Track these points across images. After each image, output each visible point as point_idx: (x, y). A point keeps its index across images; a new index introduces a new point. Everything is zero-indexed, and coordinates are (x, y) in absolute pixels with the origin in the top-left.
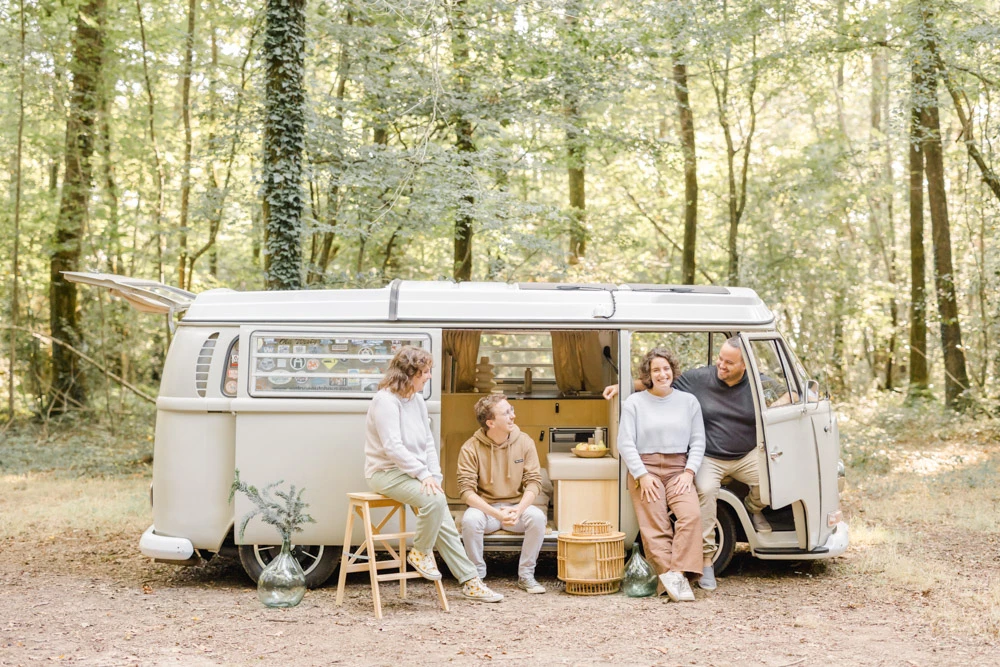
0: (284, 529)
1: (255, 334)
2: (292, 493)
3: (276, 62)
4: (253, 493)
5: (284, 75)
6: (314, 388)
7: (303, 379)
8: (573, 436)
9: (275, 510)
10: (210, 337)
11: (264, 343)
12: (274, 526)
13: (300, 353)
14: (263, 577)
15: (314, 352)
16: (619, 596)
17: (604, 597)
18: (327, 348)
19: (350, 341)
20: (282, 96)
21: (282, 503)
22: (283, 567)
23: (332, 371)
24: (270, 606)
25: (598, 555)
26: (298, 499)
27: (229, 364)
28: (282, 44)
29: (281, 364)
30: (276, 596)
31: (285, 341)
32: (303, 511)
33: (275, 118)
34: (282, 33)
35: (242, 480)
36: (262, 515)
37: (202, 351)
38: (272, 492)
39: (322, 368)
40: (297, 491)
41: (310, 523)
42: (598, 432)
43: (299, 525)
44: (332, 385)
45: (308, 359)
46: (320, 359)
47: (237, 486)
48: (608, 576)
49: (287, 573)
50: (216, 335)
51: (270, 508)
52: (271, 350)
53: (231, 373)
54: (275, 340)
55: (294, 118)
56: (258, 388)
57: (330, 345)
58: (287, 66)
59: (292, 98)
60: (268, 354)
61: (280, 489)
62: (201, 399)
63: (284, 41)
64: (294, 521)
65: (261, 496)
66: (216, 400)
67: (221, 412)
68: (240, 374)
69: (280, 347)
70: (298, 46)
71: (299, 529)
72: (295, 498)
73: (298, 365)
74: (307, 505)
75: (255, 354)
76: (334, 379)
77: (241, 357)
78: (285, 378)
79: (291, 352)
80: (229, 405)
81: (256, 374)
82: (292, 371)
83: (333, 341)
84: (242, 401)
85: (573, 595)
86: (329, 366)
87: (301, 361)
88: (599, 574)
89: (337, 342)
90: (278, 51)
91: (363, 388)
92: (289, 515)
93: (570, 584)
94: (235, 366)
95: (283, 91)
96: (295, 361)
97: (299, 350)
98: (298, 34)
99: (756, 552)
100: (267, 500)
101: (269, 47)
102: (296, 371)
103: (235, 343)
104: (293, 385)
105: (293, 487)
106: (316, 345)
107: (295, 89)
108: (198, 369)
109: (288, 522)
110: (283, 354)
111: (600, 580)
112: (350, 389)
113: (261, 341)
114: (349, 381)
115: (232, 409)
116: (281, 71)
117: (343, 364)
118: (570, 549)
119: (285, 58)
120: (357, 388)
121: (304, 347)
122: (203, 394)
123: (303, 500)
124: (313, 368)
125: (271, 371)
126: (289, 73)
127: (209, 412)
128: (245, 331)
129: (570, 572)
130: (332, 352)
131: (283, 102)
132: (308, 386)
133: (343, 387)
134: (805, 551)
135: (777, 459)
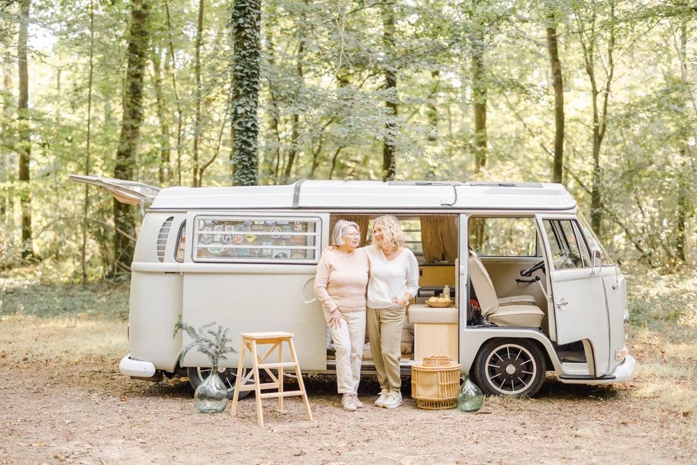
0: (213, 358)
1: (197, 218)
2: (220, 332)
3: (240, 28)
4: (191, 331)
5: (246, 37)
6: (239, 256)
7: (232, 250)
8: (433, 292)
9: (208, 343)
10: (167, 220)
11: (205, 224)
12: (206, 355)
13: (231, 231)
14: (198, 391)
15: (240, 230)
16: (455, 411)
17: (444, 411)
18: (249, 228)
19: (265, 222)
20: (244, 52)
21: (212, 339)
22: (212, 384)
23: (253, 244)
24: (202, 412)
25: (439, 380)
26: (224, 336)
27: (180, 238)
28: (245, 16)
29: (217, 238)
30: (208, 405)
31: (220, 223)
32: (228, 345)
33: (238, 68)
34: (244, 8)
35: (184, 321)
36: (198, 346)
37: (161, 230)
38: (206, 330)
39: (245, 242)
40: (223, 330)
41: (233, 353)
42: (447, 290)
43: (224, 355)
44: (252, 253)
45: (235, 235)
46: (244, 235)
47: (180, 326)
48: (446, 396)
49: (215, 388)
50: (171, 218)
51: (203, 342)
52: (210, 229)
53: (182, 245)
54: (213, 222)
55: (252, 67)
56: (199, 255)
57: (251, 225)
58: (247, 31)
59: (251, 53)
60: (206, 232)
61: (211, 329)
62: (160, 263)
63: (246, 14)
64: (220, 351)
65: (198, 333)
66: (170, 264)
67: (174, 273)
68: (187, 246)
69: (216, 227)
70: (255, 17)
71: (225, 358)
72: (221, 335)
73: (228, 239)
74: (230, 340)
75: (197, 232)
76: (253, 249)
77: (188, 233)
78: (219, 249)
79: (224, 230)
80: (178, 268)
81: (198, 245)
82: (225, 244)
83: (254, 222)
84: (188, 265)
85: (422, 409)
86: (250, 240)
87: (230, 237)
88: (440, 394)
89: (256, 223)
90: (241, 21)
91: (274, 256)
92: (217, 347)
93: (421, 401)
94: (184, 240)
95: (245, 49)
96: (227, 237)
97: (229, 229)
98: (255, 8)
99: (561, 378)
100: (201, 336)
101: (235, 18)
102: (227, 244)
103: (184, 225)
104: (225, 255)
105: (220, 328)
106: (241, 226)
107: (253, 47)
108: (159, 242)
109: (216, 352)
110: (218, 232)
111: (440, 399)
112: (264, 256)
113: (202, 223)
114: (264, 251)
115: (180, 271)
116: (243, 35)
117: (259, 239)
118: (420, 375)
119: (246, 25)
120: (270, 256)
121: (233, 227)
122: (162, 260)
123: (227, 337)
124: (239, 242)
125: (209, 244)
126: (249, 36)
127: (166, 273)
128: (190, 216)
129: (420, 393)
130: (253, 230)
131: (244, 56)
132: (236, 254)
133: (260, 256)
134: (595, 378)
135: (563, 307)
